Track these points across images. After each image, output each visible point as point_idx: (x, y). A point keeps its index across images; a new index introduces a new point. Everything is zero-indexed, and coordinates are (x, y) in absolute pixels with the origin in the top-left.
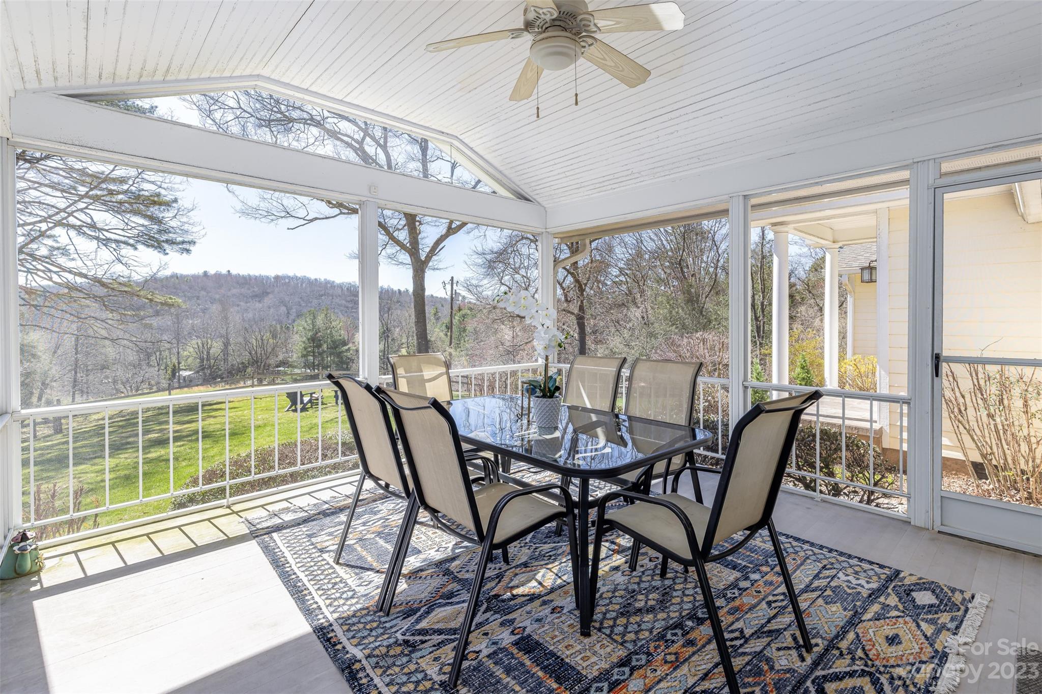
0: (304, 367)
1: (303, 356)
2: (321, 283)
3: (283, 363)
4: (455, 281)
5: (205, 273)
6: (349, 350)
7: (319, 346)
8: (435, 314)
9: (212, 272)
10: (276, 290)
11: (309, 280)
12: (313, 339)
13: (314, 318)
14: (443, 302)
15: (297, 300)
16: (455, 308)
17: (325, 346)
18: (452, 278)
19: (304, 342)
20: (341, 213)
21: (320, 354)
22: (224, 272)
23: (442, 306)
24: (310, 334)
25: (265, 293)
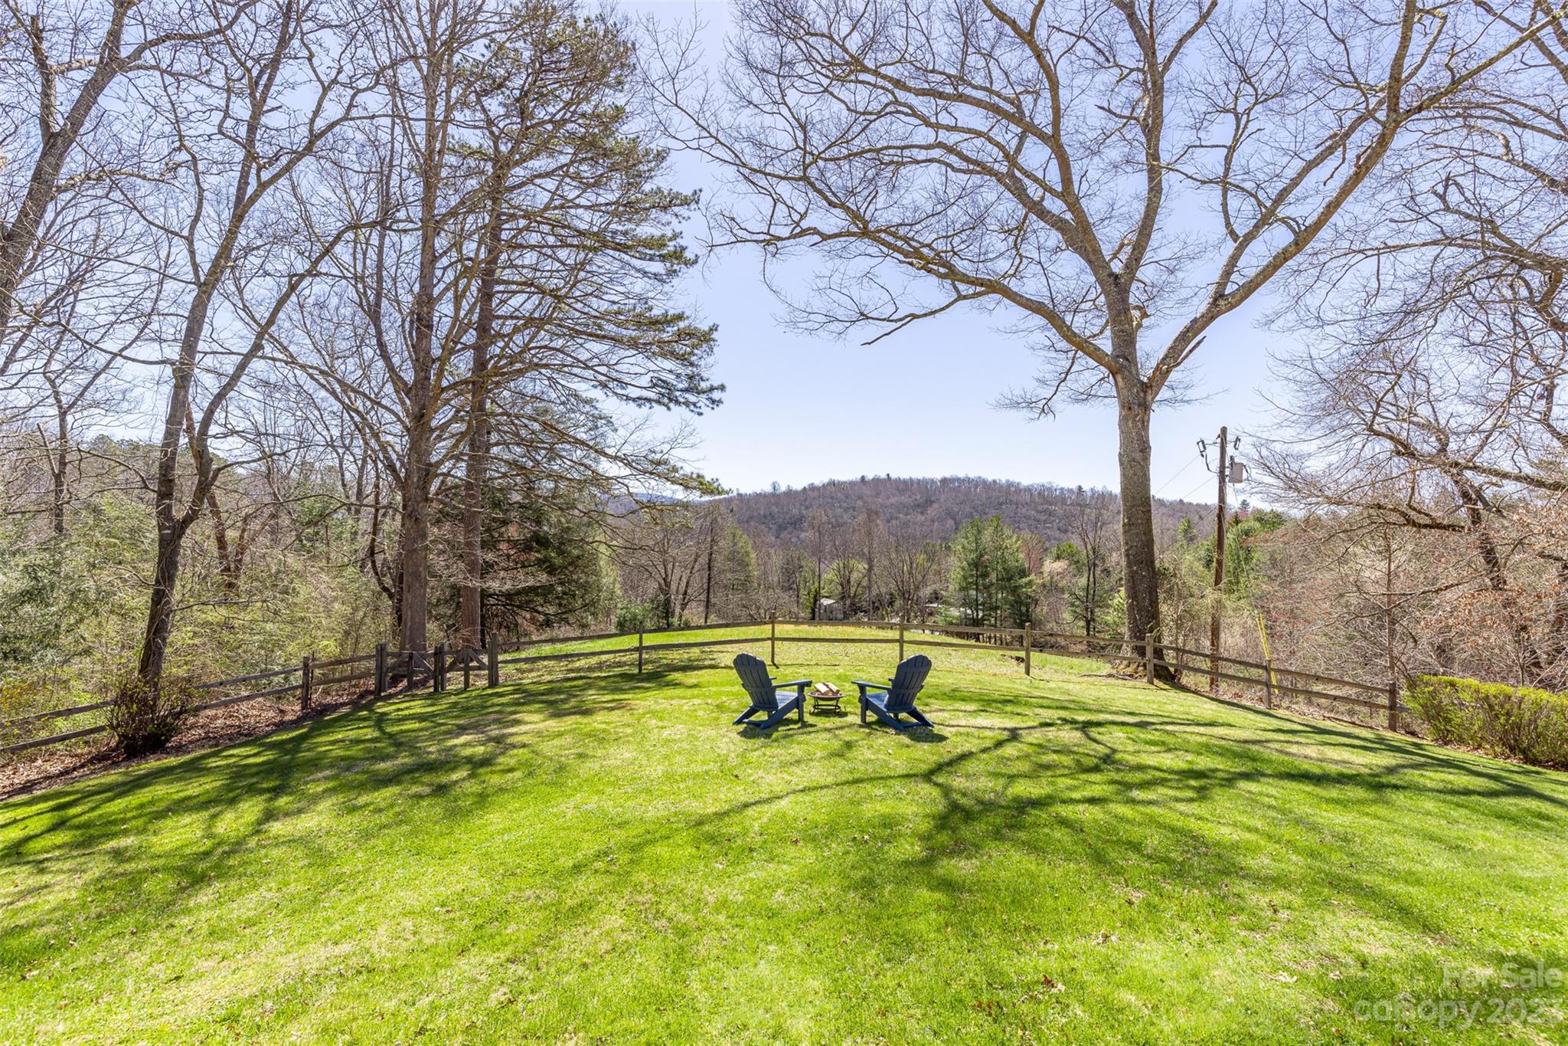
0: (963, 605)
1: (962, 589)
2: (1001, 486)
3: (936, 597)
4: (1230, 437)
5: (863, 478)
6: (1030, 584)
7: (985, 575)
8: (1186, 531)
9: (870, 476)
10: (943, 497)
11: (985, 482)
12: (976, 564)
13: (979, 532)
14: (1203, 513)
15: (968, 509)
16: (1228, 517)
17: (993, 577)
18: (1224, 430)
19: (963, 569)
20: (961, 297)
21: (987, 587)
22: (883, 476)
23: (1201, 518)
24: (973, 556)
25: (929, 502)
